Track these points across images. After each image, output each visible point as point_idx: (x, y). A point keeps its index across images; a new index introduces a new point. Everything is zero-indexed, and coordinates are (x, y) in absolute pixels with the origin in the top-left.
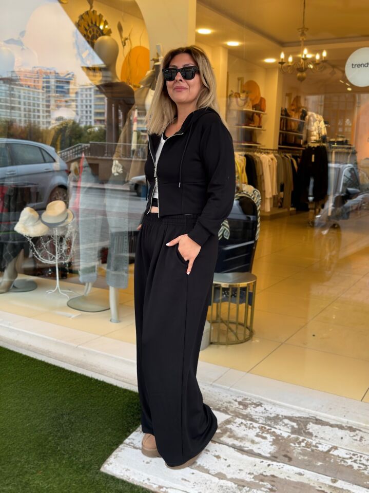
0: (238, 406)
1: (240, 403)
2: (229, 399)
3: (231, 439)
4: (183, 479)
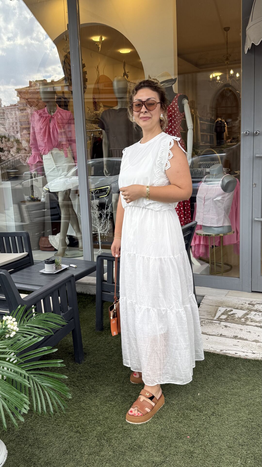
0: (248, 306)
1: (249, 304)
2: (241, 302)
3: (253, 322)
4: (234, 345)
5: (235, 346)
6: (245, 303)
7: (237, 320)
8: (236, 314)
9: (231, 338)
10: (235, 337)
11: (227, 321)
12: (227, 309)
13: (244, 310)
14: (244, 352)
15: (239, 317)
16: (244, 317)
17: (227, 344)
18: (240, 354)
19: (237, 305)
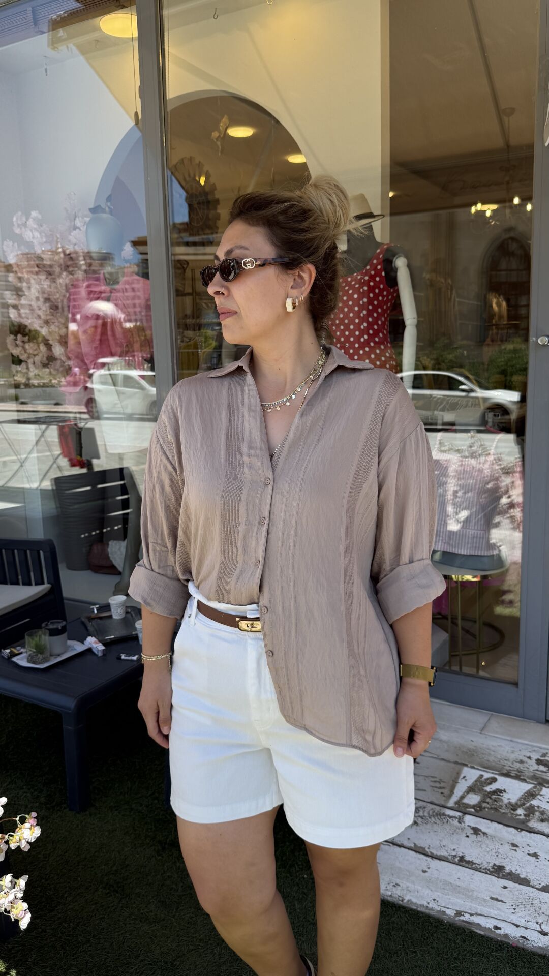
0: (536, 767)
1: (539, 762)
2: (519, 755)
5: (495, 902)
6: (529, 758)
7: (507, 811)
8: (505, 791)
9: (486, 872)
10: (498, 871)
11: (480, 814)
12: (482, 776)
13: (524, 781)
14: (518, 926)
15: (510, 803)
16: (524, 804)
17: (475, 894)
18: (507, 932)
19: (510, 764)
